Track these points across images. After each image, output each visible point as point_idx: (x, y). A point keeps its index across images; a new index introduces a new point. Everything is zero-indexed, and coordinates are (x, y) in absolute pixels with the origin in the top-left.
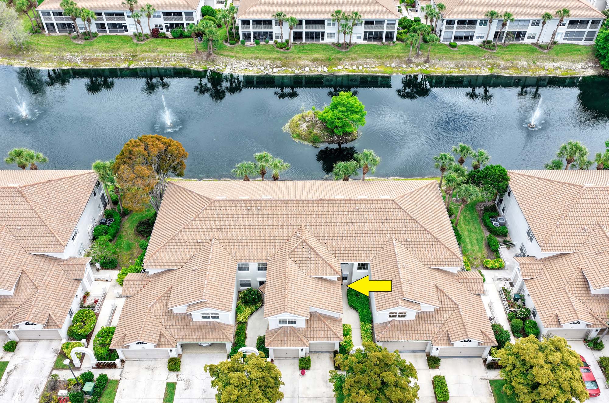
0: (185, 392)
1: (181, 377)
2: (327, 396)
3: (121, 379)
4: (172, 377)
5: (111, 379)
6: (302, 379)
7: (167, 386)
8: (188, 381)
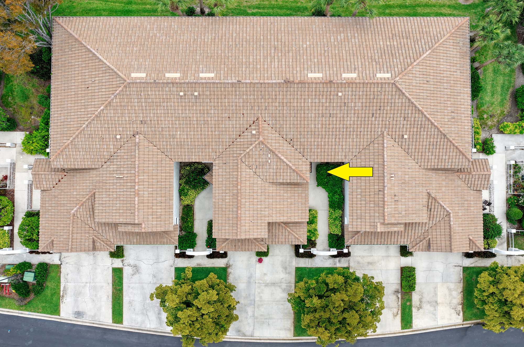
0: (133, 277)
1: (126, 262)
2: (285, 282)
3: (61, 264)
4: (117, 263)
5: (51, 263)
6: (259, 265)
7: (113, 271)
8: (135, 266)
